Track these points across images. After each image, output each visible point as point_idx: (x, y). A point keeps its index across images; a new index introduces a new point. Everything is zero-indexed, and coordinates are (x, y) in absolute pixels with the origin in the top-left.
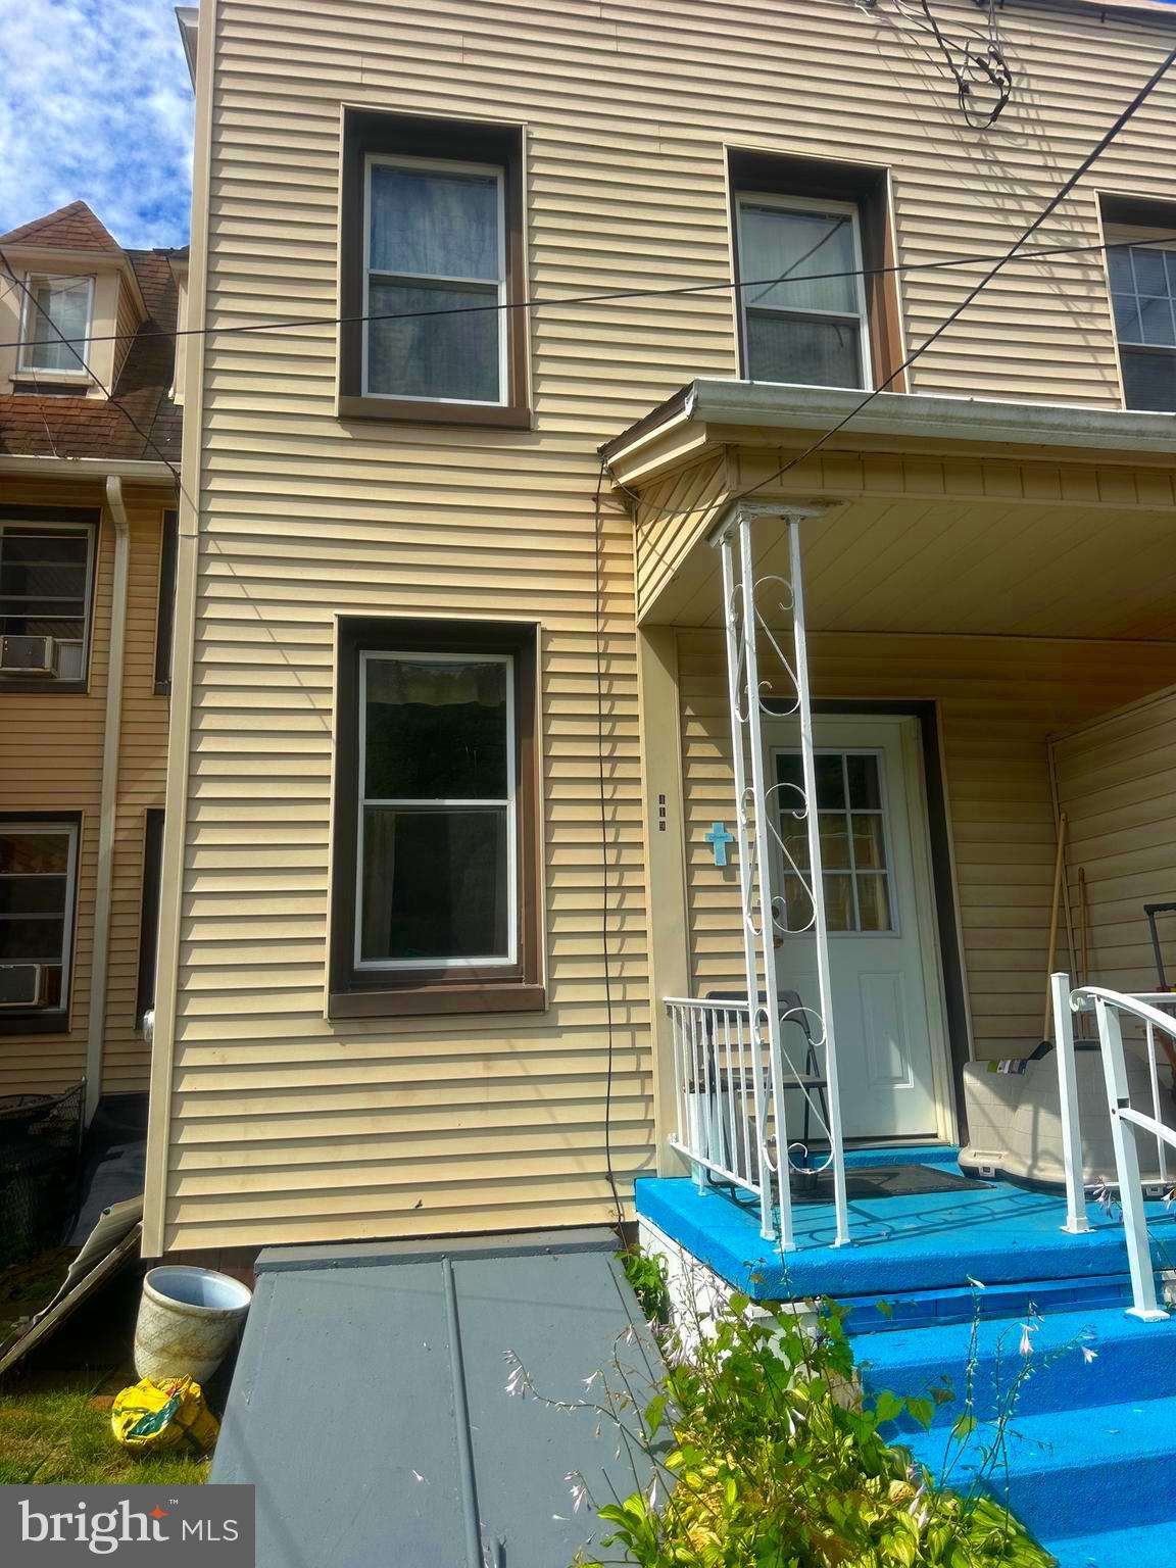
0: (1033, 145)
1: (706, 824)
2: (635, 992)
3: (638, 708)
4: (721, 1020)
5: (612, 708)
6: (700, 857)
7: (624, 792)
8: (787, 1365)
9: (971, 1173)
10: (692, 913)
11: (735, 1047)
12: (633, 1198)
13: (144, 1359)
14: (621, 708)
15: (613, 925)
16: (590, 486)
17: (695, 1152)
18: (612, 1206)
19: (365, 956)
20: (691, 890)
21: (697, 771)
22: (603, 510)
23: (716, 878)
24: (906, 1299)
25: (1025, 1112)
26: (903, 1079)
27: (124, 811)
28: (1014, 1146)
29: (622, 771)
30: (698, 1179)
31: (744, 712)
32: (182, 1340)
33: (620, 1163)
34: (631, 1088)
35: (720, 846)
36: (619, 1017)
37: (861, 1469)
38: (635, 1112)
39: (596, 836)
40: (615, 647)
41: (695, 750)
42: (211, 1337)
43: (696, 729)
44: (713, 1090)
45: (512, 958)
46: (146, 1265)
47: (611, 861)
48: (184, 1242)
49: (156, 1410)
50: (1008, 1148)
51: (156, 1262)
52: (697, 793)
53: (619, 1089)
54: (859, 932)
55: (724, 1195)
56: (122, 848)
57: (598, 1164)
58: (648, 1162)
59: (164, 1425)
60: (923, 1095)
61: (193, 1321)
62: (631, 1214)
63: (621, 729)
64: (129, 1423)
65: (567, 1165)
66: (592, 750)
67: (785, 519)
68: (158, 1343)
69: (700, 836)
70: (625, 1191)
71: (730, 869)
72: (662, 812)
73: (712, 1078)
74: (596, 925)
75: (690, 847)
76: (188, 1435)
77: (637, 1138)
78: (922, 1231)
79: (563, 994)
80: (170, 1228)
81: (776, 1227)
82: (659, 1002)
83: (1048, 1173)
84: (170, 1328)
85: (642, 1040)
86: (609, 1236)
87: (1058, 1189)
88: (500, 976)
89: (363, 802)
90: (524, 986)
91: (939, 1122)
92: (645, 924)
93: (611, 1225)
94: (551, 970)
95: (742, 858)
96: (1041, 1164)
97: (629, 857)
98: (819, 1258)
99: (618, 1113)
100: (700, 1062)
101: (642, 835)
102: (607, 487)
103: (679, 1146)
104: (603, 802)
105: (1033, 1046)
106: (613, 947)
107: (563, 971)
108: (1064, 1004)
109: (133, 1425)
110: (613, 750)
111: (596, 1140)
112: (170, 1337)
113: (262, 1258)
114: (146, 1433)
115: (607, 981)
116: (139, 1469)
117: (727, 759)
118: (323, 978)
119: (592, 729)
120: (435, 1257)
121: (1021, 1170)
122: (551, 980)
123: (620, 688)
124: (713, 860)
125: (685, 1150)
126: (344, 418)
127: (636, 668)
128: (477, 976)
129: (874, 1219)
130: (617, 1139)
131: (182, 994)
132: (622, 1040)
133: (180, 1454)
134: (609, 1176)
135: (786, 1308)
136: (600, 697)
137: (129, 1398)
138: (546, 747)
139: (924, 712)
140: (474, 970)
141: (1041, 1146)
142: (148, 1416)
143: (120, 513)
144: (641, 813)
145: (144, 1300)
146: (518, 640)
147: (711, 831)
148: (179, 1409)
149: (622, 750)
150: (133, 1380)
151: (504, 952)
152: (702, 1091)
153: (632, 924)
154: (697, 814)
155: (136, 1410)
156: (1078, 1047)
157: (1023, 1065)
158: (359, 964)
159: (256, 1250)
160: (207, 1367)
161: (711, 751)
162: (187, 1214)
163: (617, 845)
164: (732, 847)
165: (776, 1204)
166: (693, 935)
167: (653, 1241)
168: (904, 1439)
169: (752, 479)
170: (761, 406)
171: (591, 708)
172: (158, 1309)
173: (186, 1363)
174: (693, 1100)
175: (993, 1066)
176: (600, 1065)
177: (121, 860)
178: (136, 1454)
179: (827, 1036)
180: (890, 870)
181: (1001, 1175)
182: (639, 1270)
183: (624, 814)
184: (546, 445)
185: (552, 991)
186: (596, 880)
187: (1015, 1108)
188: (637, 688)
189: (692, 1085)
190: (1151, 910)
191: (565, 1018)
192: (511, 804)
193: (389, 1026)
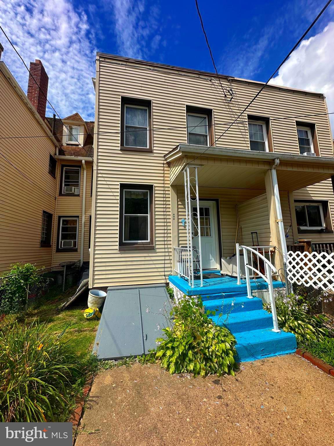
0: (237, 106)
1: (181, 219)
2: (169, 246)
3: (170, 199)
4: (183, 251)
6: (180, 224)
7: (168, 213)
8: (192, 306)
9: (222, 275)
10: (179, 233)
11: (185, 255)
13: (89, 304)
14: (167, 199)
15: (166, 235)
16: (162, 162)
17: (178, 272)
18: (165, 280)
20: (179, 230)
21: (180, 210)
22: (164, 166)
23: (183, 228)
24: (211, 295)
25: (231, 265)
26: (212, 260)
27: (86, 216)
28: (229, 270)
29: (167, 210)
30: (179, 276)
31: (188, 200)
32: (95, 301)
33: (166, 273)
34: (168, 262)
35: (183, 222)
36: (166, 250)
37: (204, 322)
38: (169, 265)
39: (163, 221)
40: (166, 189)
41: (179, 206)
42: (100, 301)
43: (180, 203)
44: (181, 262)
45: (149, 241)
46: (89, 289)
47: (165, 225)
48: (96, 286)
49: (91, 312)
50: (228, 271)
51: (91, 289)
52: (180, 214)
53: (166, 262)
54: (206, 237)
55: (183, 278)
56: (86, 222)
57: (163, 273)
58: (171, 273)
59: (93, 315)
60: (215, 262)
61: (97, 298)
62: (168, 281)
63: (167, 203)
64: (87, 315)
65: (157, 274)
66: (162, 206)
67: (195, 168)
68: (92, 302)
69: (180, 221)
70: (167, 278)
71: (185, 226)
72: (174, 217)
73: (181, 260)
74: (163, 235)
75: (178, 222)
76: (96, 316)
77: (169, 269)
78: (214, 284)
79: (157, 247)
80: (93, 283)
81: (191, 284)
82: (173, 248)
83: (235, 275)
84: (93, 299)
85: (170, 254)
86: (164, 285)
87: (236, 277)
88: (147, 243)
89: (124, 214)
90: (151, 245)
91: (218, 267)
92: (171, 235)
93: (165, 283)
94: (155, 243)
95: (187, 224)
96: (233, 273)
97: (168, 224)
98: (198, 289)
99: (166, 266)
100: (180, 257)
101: (171, 221)
102: (165, 162)
103: (176, 271)
104: (164, 215)
105: (232, 255)
106: (166, 239)
107: (157, 243)
108: (238, 248)
111: (163, 270)
113: (108, 288)
114: (89, 316)
115: (165, 244)
116: (88, 322)
117: (185, 208)
118: (118, 244)
119: (162, 203)
120: (136, 288)
121: (230, 274)
122: (155, 244)
123: (167, 196)
124: (182, 225)
125: (177, 271)
126: (121, 150)
127: (170, 192)
128: (143, 243)
129: (207, 282)
130: (166, 270)
131: (95, 246)
132: (167, 254)
133: (95, 319)
134: (165, 275)
135: (192, 297)
136: (164, 197)
137: (87, 310)
138: (155, 206)
139: (217, 201)
140: (142, 243)
141: (233, 271)
142: (90, 313)
143: (84, 166)
144: (170, 217)
145: (89, 295)
146: (150, 188)
147: (182, 220)
148: (94, 313)
149: (167, 206)
150: (88, 308)
151: (148, 240)
152: (180, 262)
153: (169, 235)
154: (180, 217)
155: (88, 313)
156: (240, 255)
157: (231, 258)
158: (124, 241)
159: (107, 287)
160: (100, 306)
161: (182, 207)
162: (96, 281)
163: (167, 222)
164: (185, 223)
165: (191, 280)
166: (179, 237)
167: (171, 286)
168: (210, 317)
169: (189, 161)
170: (191, 148)
171: (162, 199)
172: (91, 297)
173: (96, 305)
174: (178, 263)
175: (226, 258)
176: (163, 258)
177: (86, 224)
178: (88, 320)
179: (200, 254)
180: (211, 227)
181: (227, 275)
182: (169, 290)
183: (168, 217)
184: (155, 155)
185: (155, 246)
186: (163, 228)
187: (229, 265)
188: (170, 196)
189: (178, 261)
190: (252, 233)
191: (157, 251)
192: (149, 215)
193: (128, 252)
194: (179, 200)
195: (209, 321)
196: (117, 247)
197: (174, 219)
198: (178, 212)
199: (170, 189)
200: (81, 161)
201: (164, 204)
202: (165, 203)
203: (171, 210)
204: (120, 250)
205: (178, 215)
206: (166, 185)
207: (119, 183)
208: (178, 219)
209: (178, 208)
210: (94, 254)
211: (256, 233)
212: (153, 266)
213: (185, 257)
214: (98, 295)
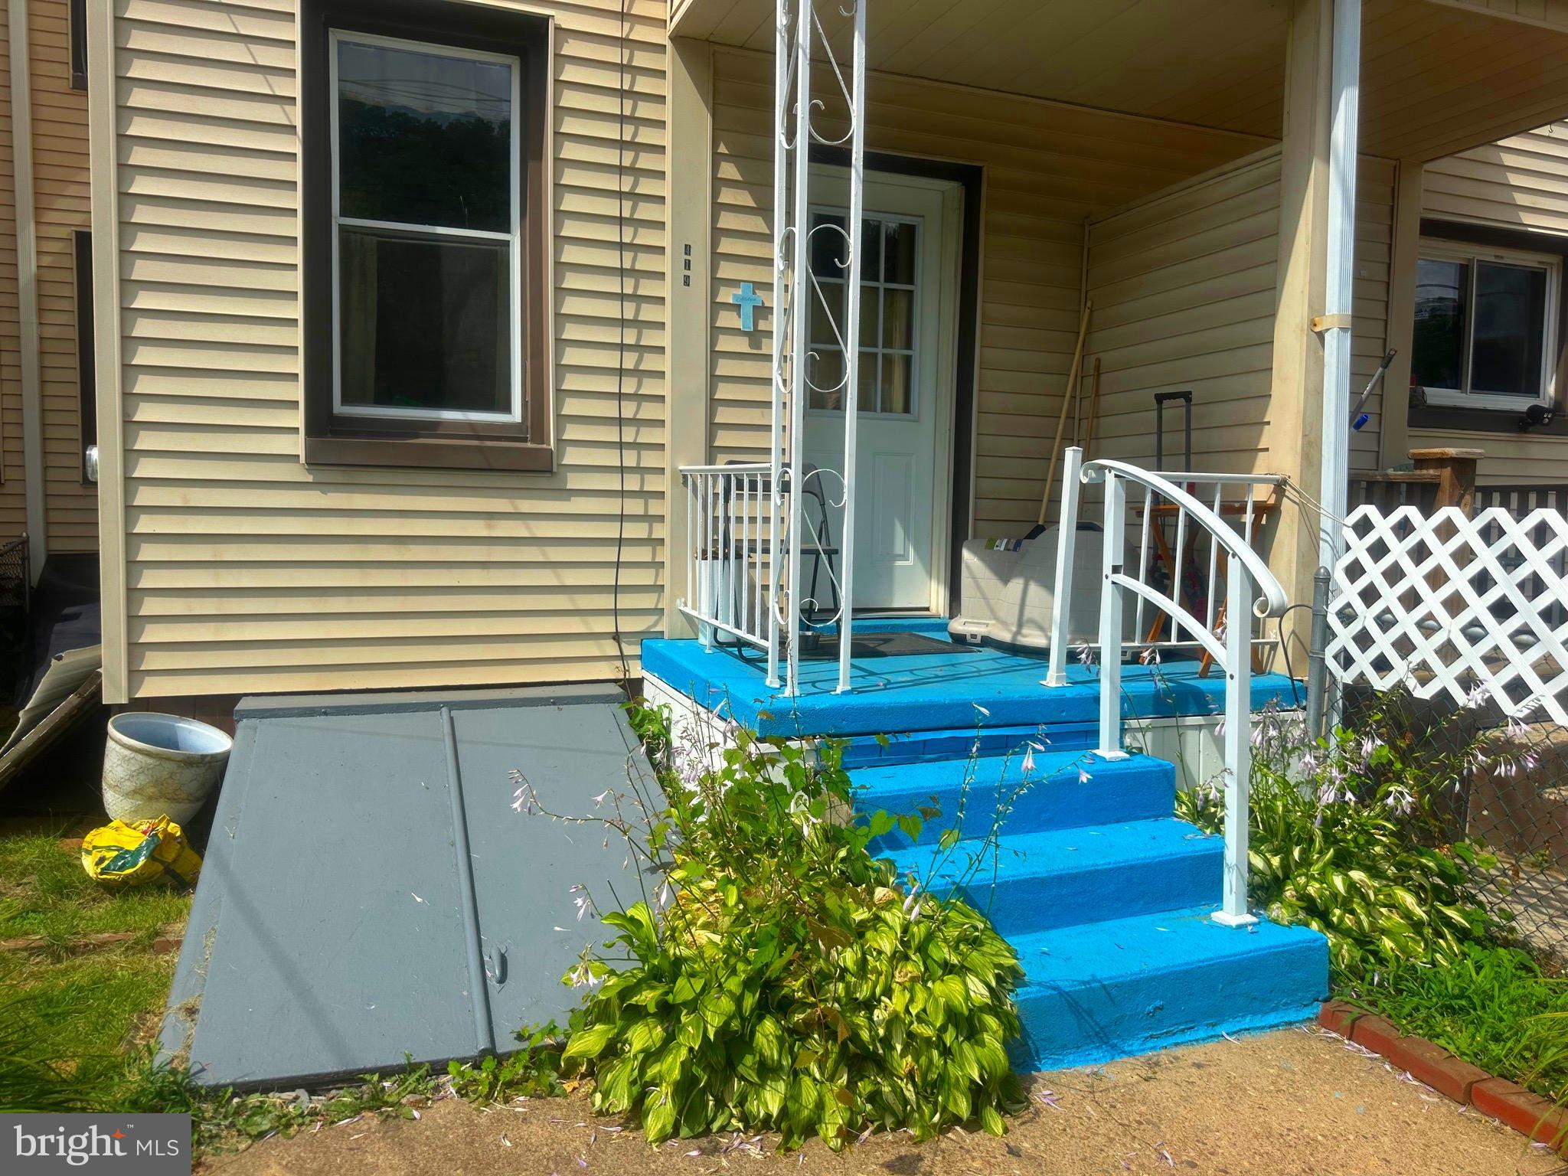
1: (733, 283)
2: (649, 460)
3: (665, 138)
4: (740, 487)
5: (635, 135)
6: (726, 320)
7: (646, 237)
8: (789, 790)
9: (960, 640)
10: (714, 380)
11: (753, 520)
12: (640, 657)
13: (112, 800)
14: (646, 136)
15: (629, 386)
17: (704, 613)
18: (619, 663)
19: (346, 400)
20: (714, 355)
21: (727, 221)
23: (741, 345)
24: (904, 739)
25: (1016, 585)
26: (905, 557)
27: (46, 231)
28: (1002, 614)
29: (646, 212)
30: (705, 640)
32: (157, 783)
33: (627, 625)
34: (643, 554)
35: (747, 310)
36: (632, 483)
37: (848, 879)
38: (645, 578)
39: (612, 285)
40: (642, 59)
41: (727, 196)
42: (190, 781)
43: (728, 171)
44: (726, 557)
45: (516, 415)
46: (109, 711)
47: (629, 315)
48: (151, 689)
49: (132, 847)
50: (996, 619)
51: (121, 708)
52: (727, 246)
53: (629, 554)
54: (879, 414)
55: (730, 653)
57: (606, 625)
58: (655, 625)
59: (142, 861)
60: (921, 572)
61: (167, 764)
62: (636, 671)
63: (646, 161)
64: (102, 860)
65: (575, 625)
66: (610, 183)
68: (129, 786)
69: (726, 296)
70: (630, 650)
71: (757, 336)
72: (688, 265)
73: (726, 545)
74: (610, 385)
75: (715, 307)
76: (169, 871)
77: (646, 601)
78: (915, 683)
79: (572, 457)
80: (135, 675)
81: (782, 679)
82: (674, 471)
83: (1033, 638)
84: (142, 770)
85: (655, 507)
86: (615, 690)
87: (1042, 654)
88: (503, 432)
89: (337, 220)
90: (529, 445)
91: (934, 597)
92: (664, 388)
93: (615, 681)
94: (559, 430)
95: (776, 323)
96: (1025, 631)
97: (648, 313)
98: (822, 703)
99: (627, 578)
100: (715, 531)
101: (664, 289)
103: (688, 610)
104: (621, 246)
105: (1028, 528)
106: (629, 410)
107: (572, 432)
108: (1074, 475)
109: (107, 862)
110: (635, 185)
111: (605, 602)
112: (143, 780)
113: (243, 705)
114: (122, 868)
115: (621, 445)
116: (117, 902)
117: (765, 210)
118: (297, 419)
119: (611, 157)
120: (434, 707)
121: (1006, 637)
122: (559, 441)
123: (645, 110)
124: (738, 323)
125: (694, 613)
127: (664, 88)
128: (475, 431)
129: (872, 674)
130: (626, 601)
131: (130, 426)
132: (634, 507)
133: (161, 888)
134: (616, 636)
135: (794, 745)
136: (622, 119)
137: (101, 837)
138: (557, 174)
139: (969, 178)
140: (472, 425)
141: (1027, 615)
142: (122, 853)
144: (664, 264)
145: (110, 744)
146: (525, 37)
147: (739, 292)
148: (157, 847)
149: (646, 187)
150: (104, 820)
151: (507, 408)
152: (715, 557)
153: (649, 387)
154: (726, 271)
155: (109, 848)
156: (1081, 527)
157: (1018, 544)
158: (339, 408)
159: (236, 698)
160: (188, 808)
161: (745, 199)
162: (153, 661)
163: (636, 298)
164: (763, 311)
165: (783, 659)
166: (713, 404)
167: (657, 694)
168: (887, 854)
171: (611, 131)
172: (127, 752)
173: (162, 804)
174: (704, 567)
175: (991, 544)
176: (611, 531)
178: (110, 889)
179: (848, 498)
180: (915, 353)
181: (987, 642)
182: (643, 720)
183: (645, 262)
185: (561, 455)
186: (612, 336)
187: (1005, 579)
188: (666, 113)
189: (704, 552)
190: (1160, 398)
191: (574, 482)
192: (515, 240)
193: (377, 477)
194: (722, 149)
195: (877, 871)
196: (297, 445)
197: (687, 281)
198: (717, 233)
199: (667, 62)
201: (621, 170)
202: (628, 159)
203: (667, 219)
204: (313, 462)
205: (716, 257)
206: (641, 33)
208: (716, 283)
209: (717, 208)
210: (130, 483)
211: (1187, 396)
212: (547, 578)
213: (752, 531)
214: (172, 743)
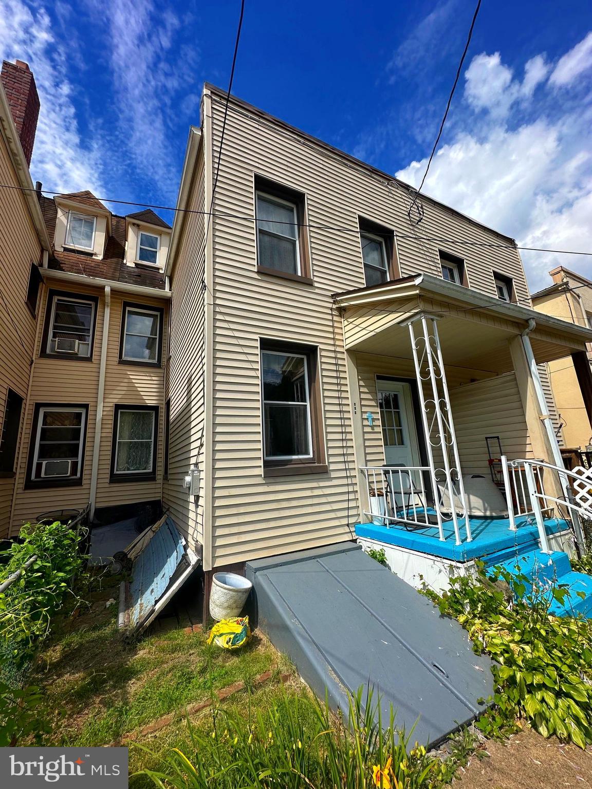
1: (366, 412)
3: (346, 375)
6: (366, 423)
7: (345, 402)
10: (364, 440)
12: (355, 531)
14: (342, 375)
15: (344, 444)
19: (267, 455)
20: (364, 433)
21: (363, 396)
22: (333, 313)
23: (370, 429)
29: (344, 395)
32: (236, 602)
33: (350, 521)
34: (351, 497)
35: (370, 419)
36: (348, 474)
38: (353, 504)
39: (338, 415)
40: (339, 356)
41: (362, 389)
43: (362, 383)
45: (311, 456)
46: (208, 574)
47: (343, 423)
49: (237, 632)
51: (211, 572)
52: (363, 403)
54: (397, 446)
57: (345, 521)
58: (357, 520)
59: (244, 638)
62: (354, 536)
63: (342, 381)
65: (336, 523)
66: (335, 388)
69: (365, 416)
70: (353, 529)
71: (373, 427)
72: (355, 408)
74: (339, 444)
75: (363, 419)
77: (355, 512)
80: (214, 558)
82: (358, 469)
85: (354, 481)
92: (353, 444)
93: (351, 541)
94: (329, 459)
97: (347, 422)
99: (350, 505)
102: (334, 306)
103: (367, 513)
104: (339, 404)
106: (345, 451)
107: (332, 459)
108: (506, 464)
109: (231, 640)
111: (345, 513)
113: (247, 567)
114: (238, 642)
118: (261, 463)
119: (335, 381)
122: (328, 462)
123: (341, 368)
126: (258, 272)
127: (345, 363)
130: (350, 513)
132: (349, 481)
136: (337, 371)
140: (300, 460)
144: (350, 409)
145: (216, 588)
147: (368, 415)
149: (343, 388)
150: (215, 622)
153: (349, 444)
154: (364, 409)
155: (230, 634)
158: (270, 458)
161: (366, 390)
162: (219, 552)
163: (344, 418)
164: (373, 420)
166: (365, 447)
167: (371, 545)
171: (334, 374)
173: (236, 611)
176: (344, 489)
183: (345, 409)
184: (317, 291)
186: (339, 430)
188: (346, 369)
193: (282, 479)
194: (360, 378)
196: (261, 471)
197: (355, 412)
198: (361, 400)
199: (345, 356)
200: (103, 288)
201: (337, 384)
202: (339, 381)
203: (349, 397)
205: (361, 406)
206: (338, 349)
207: (257, 337)
208: (362, 413)
209: (360, 393)
210: (215, 489)
